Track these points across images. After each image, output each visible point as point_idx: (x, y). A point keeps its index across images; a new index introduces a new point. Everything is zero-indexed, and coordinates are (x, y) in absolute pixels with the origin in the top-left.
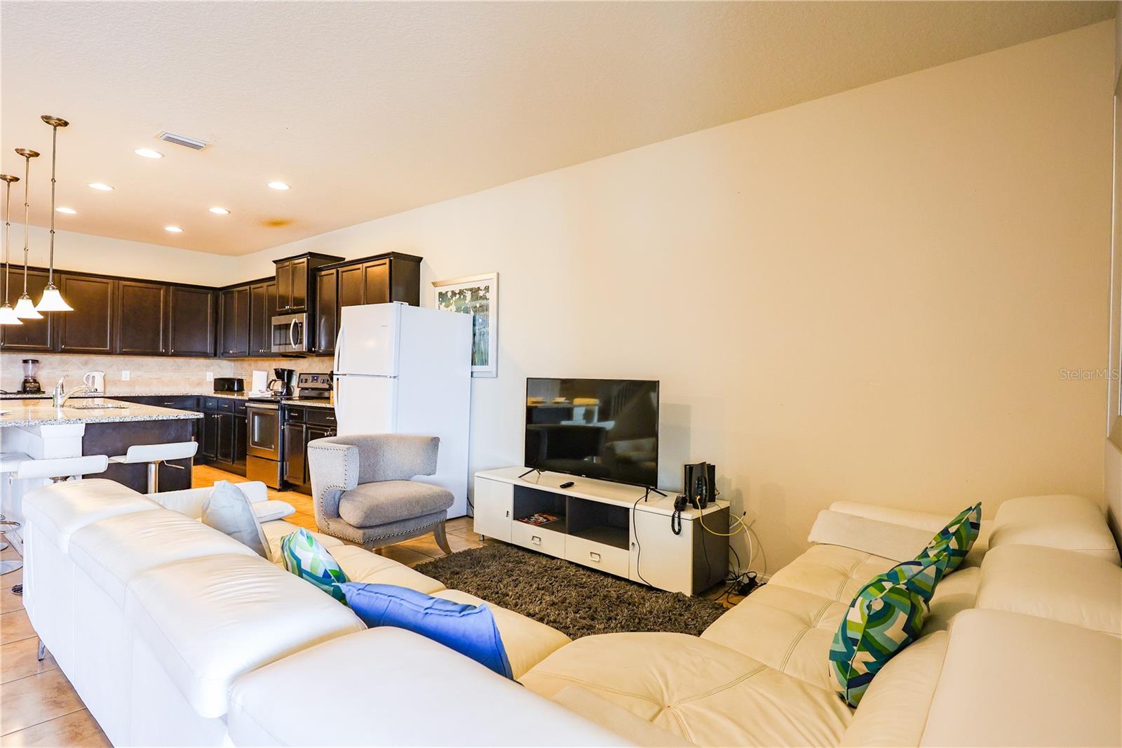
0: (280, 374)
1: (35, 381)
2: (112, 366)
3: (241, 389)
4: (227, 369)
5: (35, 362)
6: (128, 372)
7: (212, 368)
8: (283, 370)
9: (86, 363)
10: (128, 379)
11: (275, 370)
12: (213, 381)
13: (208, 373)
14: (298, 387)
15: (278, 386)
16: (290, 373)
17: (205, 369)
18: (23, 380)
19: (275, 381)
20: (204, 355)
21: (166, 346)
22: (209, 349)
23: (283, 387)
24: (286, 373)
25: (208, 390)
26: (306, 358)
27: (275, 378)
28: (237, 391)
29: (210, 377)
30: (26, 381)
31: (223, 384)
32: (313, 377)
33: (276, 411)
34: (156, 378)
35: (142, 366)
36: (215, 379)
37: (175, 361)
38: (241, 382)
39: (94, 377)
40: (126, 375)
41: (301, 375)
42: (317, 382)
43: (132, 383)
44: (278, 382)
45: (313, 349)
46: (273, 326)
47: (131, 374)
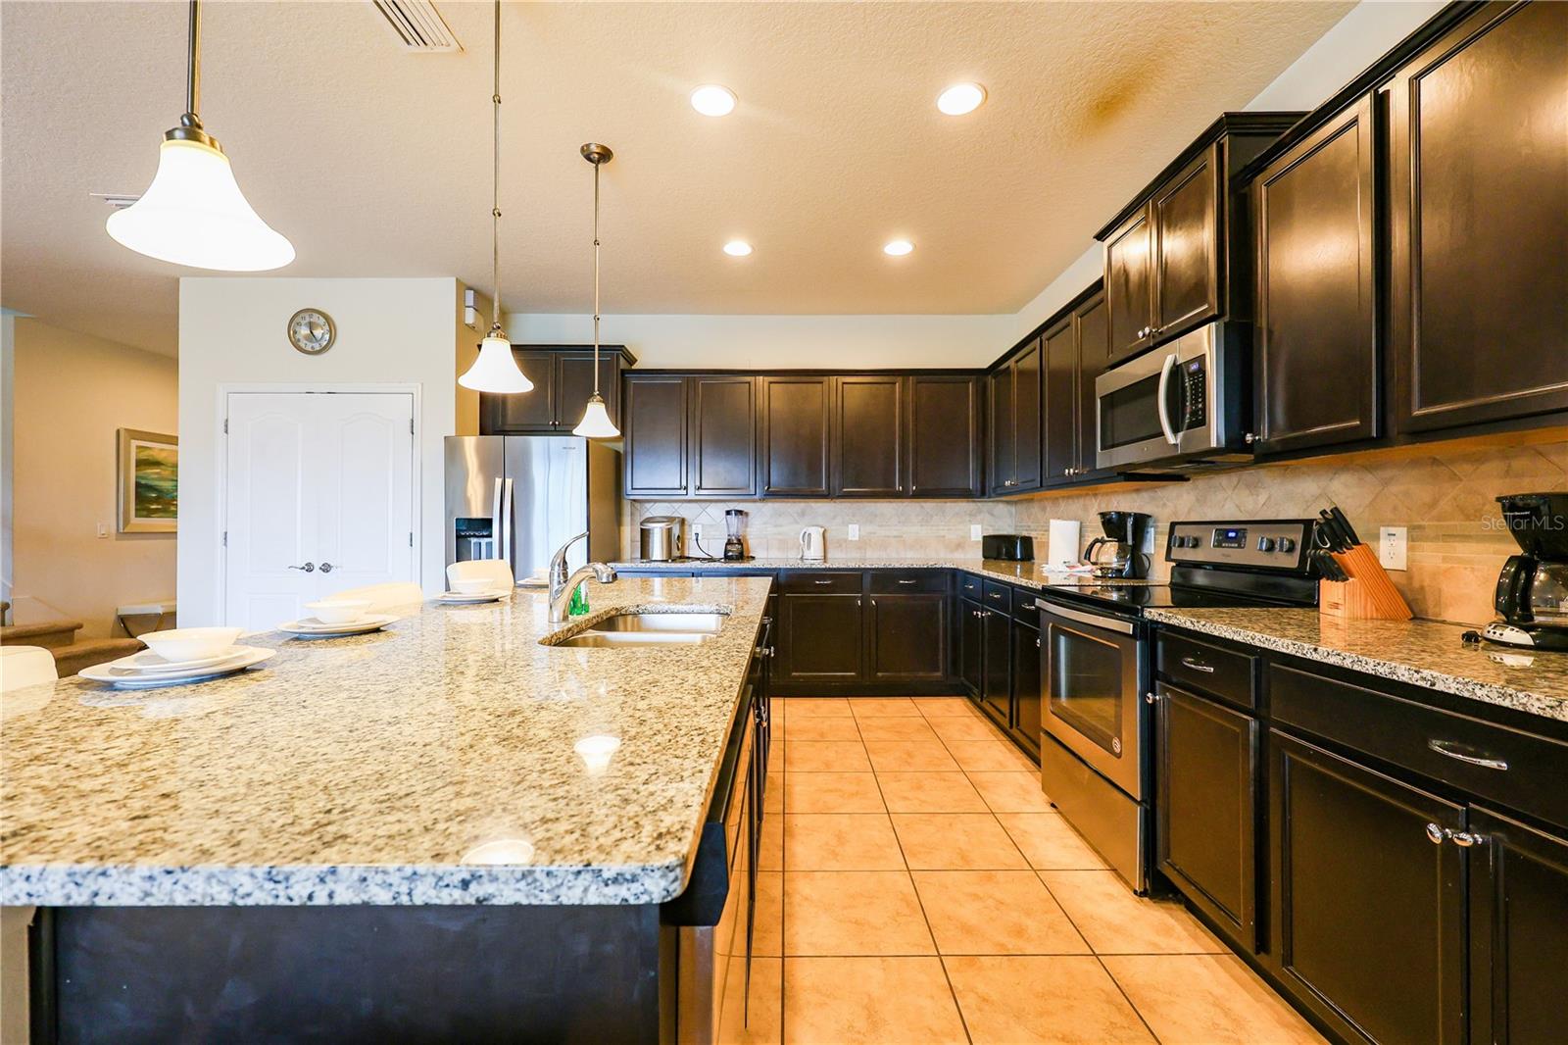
0: (1114, 525)
1: (740, 542)
2: (834, 518)
3: (1028, 557)
4: (1002, 518)
5: (739, 512)
6: (857, 527)
7: (979, 518)
8: (1122, 516)
9: (803, 514)
10: (857, 538)
11: (1103, 515)
12: (981, 539)
13: (973, 527)
14: (1168, 558)
15: (1109, 555)
16: (1141, 522)
17: (968, 518)
18: (726, 541)
19: (1103, 542)
20: (965, 494)
21: (903, 481)
22: (972, 483)
23: (1121, 554)
24: (1130, 522)
25: (971, 560)
26: (1188, 480)
27: (1102, 534)
28: (1022, 560)
29: (977, 533)
30: (729, 543)
31: (999, 548)
32: (1222, 534)
33: (1128, 640)
34: (895, 537)
35: (876, 516)
36: (984, 537)
37: (922, 507)
38: (1027, 542)
39: (809, 534)
40: (853, 532)
41: (1177, 527)
42: (1239, 547)
43: (862, 544)
44: (1109, 544)
45: (1249, 438)
46: (1099, 402)
47: (860, 530)
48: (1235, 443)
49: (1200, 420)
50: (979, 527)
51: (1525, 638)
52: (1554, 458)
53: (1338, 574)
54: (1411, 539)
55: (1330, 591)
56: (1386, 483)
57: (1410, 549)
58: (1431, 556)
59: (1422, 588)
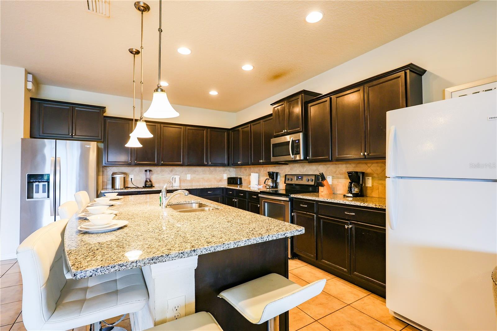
0: (271, 175)
1: (150, 181)
2: (183, 172)
3: (241, 183)
4: (232, 172)
5: (150, 171)
6: (190, 175)
7: (226, 172)
8: (273, 173)
9: (172, 171)
10: (190, 179)
11: (268, 172)
13: (224, 175)
14: (285, 183)
15: (270, 183)
16: (277, 174)
17: (223, 172)
18: (145, 181)
19: (268, 179)
20: (223, 165)
21: (207, 161)
22: (226, 162)
23: (273, 182)
24: (275, 174)
25: (224, 184)
27: (268, 177)
28: (239, 184)
29: (225, 177)
30: (146, 181)
31: (232, 181)
32: (298, 177)
33: (287, 202)
34: (202, 178)
35: (196, 171)
36: (228, 178)
37: (210, 169)
38: (241, 179)
39: (175, 178)
40: (189, 177)
41: (287, 176)
42: (302, 180)
43: (191, 181)
44: (270, 180)
45: (308, 158)
46: (272, 145)
47: (191, 176)
48: (305, 159)
49: (298, 153)
50: (226, 175)
51: (351, 195)
52: (352, 165)
53: (322, 185)
54: (332, 178)
55: (321, 189)
56: (328, 168)
57: (332, 180)
58: (336, 182)
59: (334, 188)
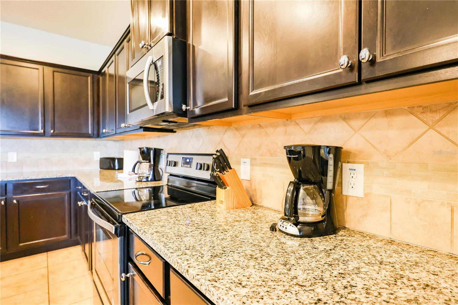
0: (145, 154)
3: (121, 167)
4: (111, 148)
6: (15, 153)
7: (99, 148)
8: (149, 149)
10: (15, 160)
11: (140, 149)
12: (99, 159)
13: (95, 153)
14: (165, 171)
16: (157, 152)
17: (92, 149)
19: (141, 163)
21: (44, 127)
22: (90, 130)
23: (149, 169)
24: (152, 153)
25: (94, 170)
26: (175, 132)
27: (140, 159)
29: (97, 156)
32: (185, 159)
34: (45, 159)
35: (31, 147)
36: (101, 158)
38: (121, 160)
40: (13, 157)
41: (169, 156)
42: (190, 167)
44: (143, 164)
45: (184, 107)
46: (128, 85)
48: (179, 112)
50: (99, 153)
51: (294, 230)
52: (302, 126)
53: (223, 185)
54: (252, 165)
55: (220, 192)
56: (243, 136)
57: (252, 170)
58: (259, 174)
59: (255, 189)
